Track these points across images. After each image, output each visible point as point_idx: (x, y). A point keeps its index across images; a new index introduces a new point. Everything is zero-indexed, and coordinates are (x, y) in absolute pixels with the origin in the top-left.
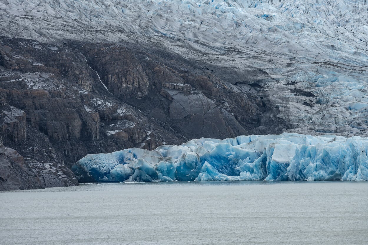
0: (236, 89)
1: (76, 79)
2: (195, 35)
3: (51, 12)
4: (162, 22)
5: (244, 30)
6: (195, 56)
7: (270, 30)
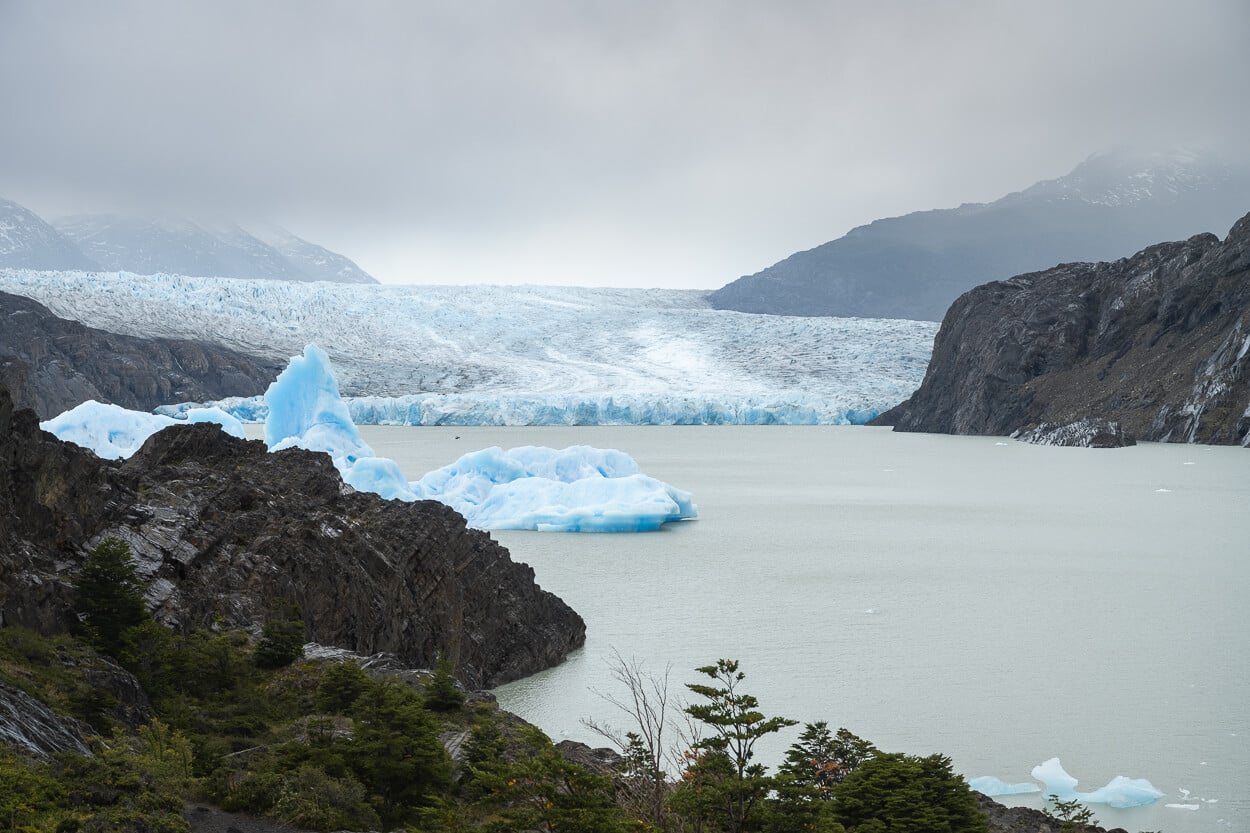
0: (265, 371)
1: (161, 362)
2: (242, 337)
3: (150, 320)
4: (221, 328)
5: (275, 335)
6: (240, 350)
7: (292, 336)
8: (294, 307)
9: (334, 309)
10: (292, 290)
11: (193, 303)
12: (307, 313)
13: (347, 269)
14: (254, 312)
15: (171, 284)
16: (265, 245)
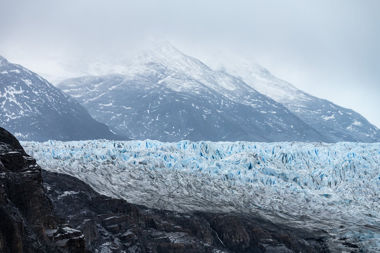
0: (307, 243)
1: (202, 237)
2: (280, 208)
3: (186, 192)
4: (258, 199)
5: (312, 204)
6: (280, 222)
7: (329, 204)
8: (325, 172)
9: (366, 173)
10: (320, 154)
11: (226, 172)
12: (338, 179)
13: (357, 123)
14: (286, 179)
15: (198, 150)
16: (272, 101)
